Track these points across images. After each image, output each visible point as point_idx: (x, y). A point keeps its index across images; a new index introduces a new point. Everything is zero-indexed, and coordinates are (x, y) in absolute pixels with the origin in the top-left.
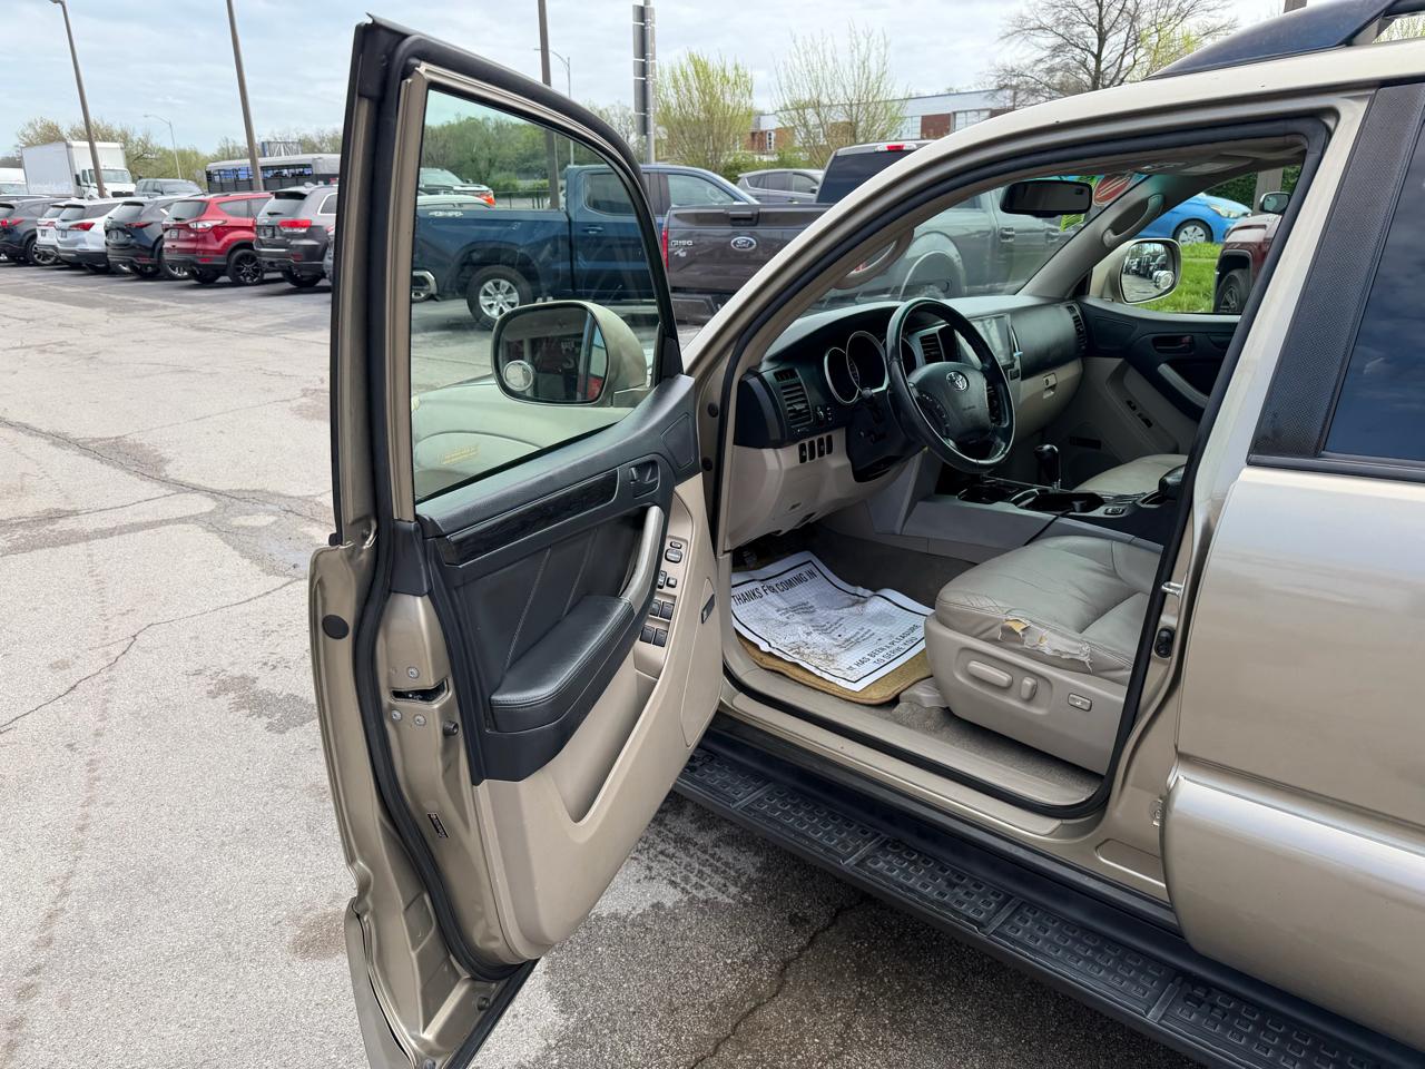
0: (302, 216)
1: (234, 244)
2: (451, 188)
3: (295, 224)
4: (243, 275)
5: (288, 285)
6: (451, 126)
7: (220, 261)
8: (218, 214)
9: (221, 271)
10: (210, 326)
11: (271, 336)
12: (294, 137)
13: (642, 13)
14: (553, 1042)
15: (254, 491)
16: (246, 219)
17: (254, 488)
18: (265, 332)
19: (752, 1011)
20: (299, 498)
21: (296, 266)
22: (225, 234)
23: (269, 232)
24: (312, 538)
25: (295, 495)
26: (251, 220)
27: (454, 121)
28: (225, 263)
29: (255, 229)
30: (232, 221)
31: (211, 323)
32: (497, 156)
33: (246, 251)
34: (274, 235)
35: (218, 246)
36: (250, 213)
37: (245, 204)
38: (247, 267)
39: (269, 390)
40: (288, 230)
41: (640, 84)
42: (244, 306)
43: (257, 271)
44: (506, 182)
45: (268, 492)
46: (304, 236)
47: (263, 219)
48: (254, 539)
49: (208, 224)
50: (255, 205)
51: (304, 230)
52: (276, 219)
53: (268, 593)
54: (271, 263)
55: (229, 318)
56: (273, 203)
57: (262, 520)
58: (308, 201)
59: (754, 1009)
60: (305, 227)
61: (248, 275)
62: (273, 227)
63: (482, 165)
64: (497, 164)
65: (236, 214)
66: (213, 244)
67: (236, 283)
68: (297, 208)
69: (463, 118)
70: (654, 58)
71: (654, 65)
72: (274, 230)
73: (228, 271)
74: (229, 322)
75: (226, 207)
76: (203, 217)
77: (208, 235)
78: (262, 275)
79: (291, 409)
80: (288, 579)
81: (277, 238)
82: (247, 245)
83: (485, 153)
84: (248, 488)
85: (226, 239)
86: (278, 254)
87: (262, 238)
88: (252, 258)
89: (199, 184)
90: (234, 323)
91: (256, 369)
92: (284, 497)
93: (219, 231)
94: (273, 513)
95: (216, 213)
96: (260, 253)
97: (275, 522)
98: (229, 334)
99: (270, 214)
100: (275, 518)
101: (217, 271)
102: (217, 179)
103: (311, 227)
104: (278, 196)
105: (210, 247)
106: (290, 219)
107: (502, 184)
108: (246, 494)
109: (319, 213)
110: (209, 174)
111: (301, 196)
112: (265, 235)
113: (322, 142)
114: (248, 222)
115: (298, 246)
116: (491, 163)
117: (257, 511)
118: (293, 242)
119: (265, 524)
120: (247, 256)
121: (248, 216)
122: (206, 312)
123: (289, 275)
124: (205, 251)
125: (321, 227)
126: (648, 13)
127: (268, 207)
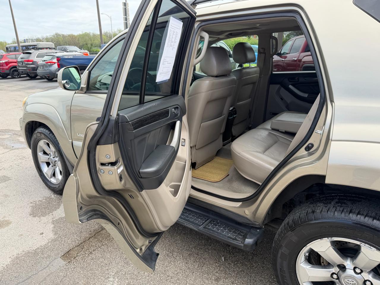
0: (30, 59)
1: (11, 67)
2: (77, 51)
3: (28, 61)
4: (14, 75)
5: (28, 78)
6: (80, 35)
7: (8, 72)
8: (7, 58)
9: (8, 75)
10: (3, 89)
11: (20, 91)
12: (35, 38)
13: (125, 4)
14: (50, 241)
15: (6, 130)
16: (15, 60)
17: (6, 129)
18: (19, 90)
19: (100, 231)
20: (18, 131)
21: (29, 72)
22: (9, 64)
23: (21, 63)
24: (19, 140)
25: (17, 130)
26: (16, 60)
27: (81, 33)
28: (9, 72)
29: (17, 62)
30: (11, 60)
31: (3, 88)
32: (93, 43)
33: (15, 69)
34: (22, 64)
35: (7, 67)
36: (16, 58)
37: (14, 55)
38: (16, 73)
39: (16, 105)
40: (26, 63)
41: (125, 23)
42: (14, 84)
43: (19, 74)
44: (96, 50)
45: (10, 130)
46: (31, 64)
47: (19, 60)
48: (3, 141)
49: (4, 61)
50: (17, 56)
51: (31, 63)
52: (23, 60)
53: (3, 153)
54: (22, 72)
55: (9, 87)
56: (22, 55)
57: (7, 136)
58: (32, 55)
59: (101, 231)
60: (31, 62)
61: (16, 75)
62: (22, 62)
63: (89, 46)
64: (93, 45)
65: (12, 58)
66: (5, 67)
67: (13, 78)
68: (29, 57)
69: (84, 33)
70: (129, 16)
71: (129, 18)
72: (22, 63)
73: (10, 75)
74: (9, 88)
75: (9, 57)
76: (2, 59)
77: (3, 64)
78: (20, 76)
79: (21, 109)
80: (10, 150)
81: (24, 65)
82: (16, 67)
83: (90, 42)
84: (4, 129)
85: (9, 65)
86: (24, 69)
87: (19, 65)
88: (17, 71)
89: (4, 51)
90: (10, 88)
91: (14, 100)
92: (14, 131)
93: (7, 64)
94: (10, 135)
95: (6, 58)
96: (19, 69)
97: (10, 137)
98: (8, 91)
99: (21, 58)
100: (10, 136)
101: (7, 74)
102: (9, 49)
103: (33, 62)
104: (23, 53)
105: (4, 68)
106: (27, 59)
107: (95, 50)
108: (3, 131)
109: (35, 58)
110: (7, 48)
111: (30, 53)
112: (20, 64)
113: (43, 39)
114: (15, 61)
115: (30, 67)
116: (92, 45)
117: (6, 134)
118: (28, 66)
119: (7, 137)
120: (16, 70)
121: (15, 59)
122: (2, 86)
123: (28, 75)
124: (3, 69)
125: (36, 62)
126: (126, 4)
127: (21, 56)
